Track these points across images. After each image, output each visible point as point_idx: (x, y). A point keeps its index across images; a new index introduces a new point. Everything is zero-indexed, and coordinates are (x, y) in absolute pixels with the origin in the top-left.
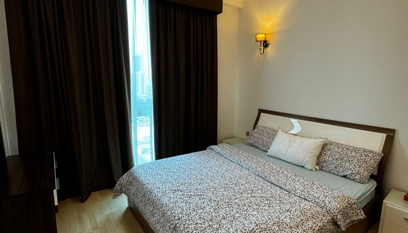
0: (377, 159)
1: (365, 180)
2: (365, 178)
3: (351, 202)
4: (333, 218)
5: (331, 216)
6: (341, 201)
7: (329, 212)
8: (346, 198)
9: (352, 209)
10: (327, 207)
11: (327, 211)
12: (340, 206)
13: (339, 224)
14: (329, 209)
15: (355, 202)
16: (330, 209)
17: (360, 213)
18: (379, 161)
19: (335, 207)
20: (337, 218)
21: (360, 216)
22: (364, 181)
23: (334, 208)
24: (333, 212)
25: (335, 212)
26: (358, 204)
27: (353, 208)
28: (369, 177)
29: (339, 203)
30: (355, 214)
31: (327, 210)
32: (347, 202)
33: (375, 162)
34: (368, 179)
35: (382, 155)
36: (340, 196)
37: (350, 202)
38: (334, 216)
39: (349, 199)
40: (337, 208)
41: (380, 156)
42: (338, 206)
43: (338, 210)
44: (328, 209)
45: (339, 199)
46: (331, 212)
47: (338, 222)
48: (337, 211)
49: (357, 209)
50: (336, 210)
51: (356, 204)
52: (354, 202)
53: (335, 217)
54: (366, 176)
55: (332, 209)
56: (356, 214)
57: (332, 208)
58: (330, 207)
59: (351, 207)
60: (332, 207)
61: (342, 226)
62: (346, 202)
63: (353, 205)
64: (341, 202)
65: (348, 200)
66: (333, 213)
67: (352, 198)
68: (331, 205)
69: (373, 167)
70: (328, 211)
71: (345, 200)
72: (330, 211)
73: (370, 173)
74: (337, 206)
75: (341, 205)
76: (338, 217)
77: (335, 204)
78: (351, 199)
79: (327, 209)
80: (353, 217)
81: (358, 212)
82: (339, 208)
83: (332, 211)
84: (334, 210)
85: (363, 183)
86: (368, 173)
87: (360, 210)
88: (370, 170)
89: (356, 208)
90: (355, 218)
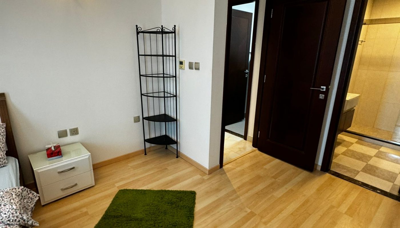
0: (2, 132)
1: (4, 161)
2: (3, 159)
3: (19, 191)
4: (20, 224)
5: (16, 225)
6: (10, 200)
7: (10, 223)
8: (12, 192)
9: (24, 199)
10: (3, 220)
11: (8, 224)
12: (16, 205)
13: (31, 224)
14: (8, 220)
15: (22, 188)
16: (9, 218)
17: (33, 195)
18: (5, 133)
19: (12, 212)
20: (24, 220)
21: (35, 198)
22: (3, 163)
23: (12, 214)
24: (15, 218)
25: (17, 217)
26: (26, 189)
27: (25, 196)
28: (5, 155)
29: (12, 203)
30: (29, 201)
31: (6, 223)
32: (16, 195)
33: (2, 136)
34: (6, 158)
35: (5, 126)
36: (3, 195)
37: (18, 193)
38: (19, 221)
39: (14, 190)
40: (16, 209)
41: (3, 127)
42: (14, 207)
43: (18, 211)
44: (6, 220)
45: (6, 200)
46: (13, 220)
47: (28, 223)
48: (18, 214)
49: (28, 195)
50: (16, 213)
51: (24, 190)
52: (21, 190)
53: (21, 221)
54: (3, 156)
55: (11, 216)
56: (30, 199)
57: (9, 216)
58: (6, 217)
59: (22, 197)
60: (8, 214)
61: (35, 223)
62: (14, 196)
63: (22, 193)
64: (12, 201)
65: (15, 192)
66: (16, 220)
67: (15, 187)
68: (5, 214)
69: (3, 143)
70: (8, 222)
71: (11, 195)
72: (11, 220)
73: (4, 151)
74: (13, 209)
75: (15, 203)
76: (25, 218)
77: (8, 207)
78: (15, 189)
79: (4, 222)
80: (30, 206)
81: (31, 197)
82: (17, 208)
83: (12, 218)
84: (14, 215)
85: (4, 166)
86: (3, 151)
87: (31, 193)
88: (3, 148)
89: (26, 194)
90: (32, 205)
